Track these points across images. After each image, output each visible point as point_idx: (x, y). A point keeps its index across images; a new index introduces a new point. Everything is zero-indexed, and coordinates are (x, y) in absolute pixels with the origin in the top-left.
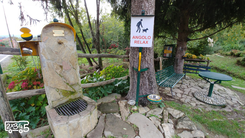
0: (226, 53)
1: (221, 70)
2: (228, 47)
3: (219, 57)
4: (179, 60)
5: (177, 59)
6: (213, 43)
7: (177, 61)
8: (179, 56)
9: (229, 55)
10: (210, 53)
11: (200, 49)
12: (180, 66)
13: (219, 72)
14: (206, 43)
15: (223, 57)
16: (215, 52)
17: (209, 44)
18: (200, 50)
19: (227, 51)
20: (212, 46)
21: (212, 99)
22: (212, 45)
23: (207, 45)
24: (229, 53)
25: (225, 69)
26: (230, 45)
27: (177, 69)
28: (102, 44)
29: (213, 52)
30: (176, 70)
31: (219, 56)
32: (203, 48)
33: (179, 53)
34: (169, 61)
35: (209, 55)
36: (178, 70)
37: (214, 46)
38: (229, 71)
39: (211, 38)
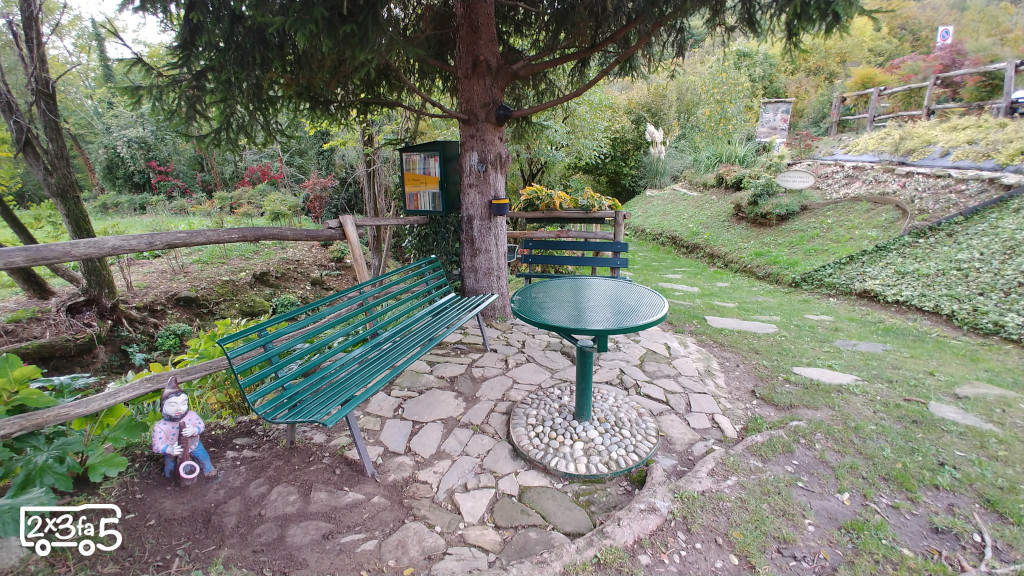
0: (702, 181)
1: (687, 248)
2: (708, 158)
3: (685, 194)
4: (476, 223)
5: (470, 219)
6: (664, 143)
7: (472, 228)
8: (473, 202)
9: (713, 186)
10: (658, 184)
11: (626, 170)
12: (487, 251)
13: (684, 253)
14: (642, 145)
15: (695, 194)
16: (675, 179)
17: (652, 150)
18: (625, 175)
19: (707, 171)
20: (663, 156)
21: (593, 434)
22: (660, 153)
23: (646, 153)
24: (711, 179)
25: (699, 241)
26: (714, 147)
27: (475, 271)
28: (198, 167)
29: (667, 179)
30: (472, 275)
31: (685, 191)
32: (633, 164)
33: (471, 186)
34: (436, 233)
35: (655, 192)
36: (480, 275)
37: (668, 156)
38: (711, 248)
39: (657, 126)
